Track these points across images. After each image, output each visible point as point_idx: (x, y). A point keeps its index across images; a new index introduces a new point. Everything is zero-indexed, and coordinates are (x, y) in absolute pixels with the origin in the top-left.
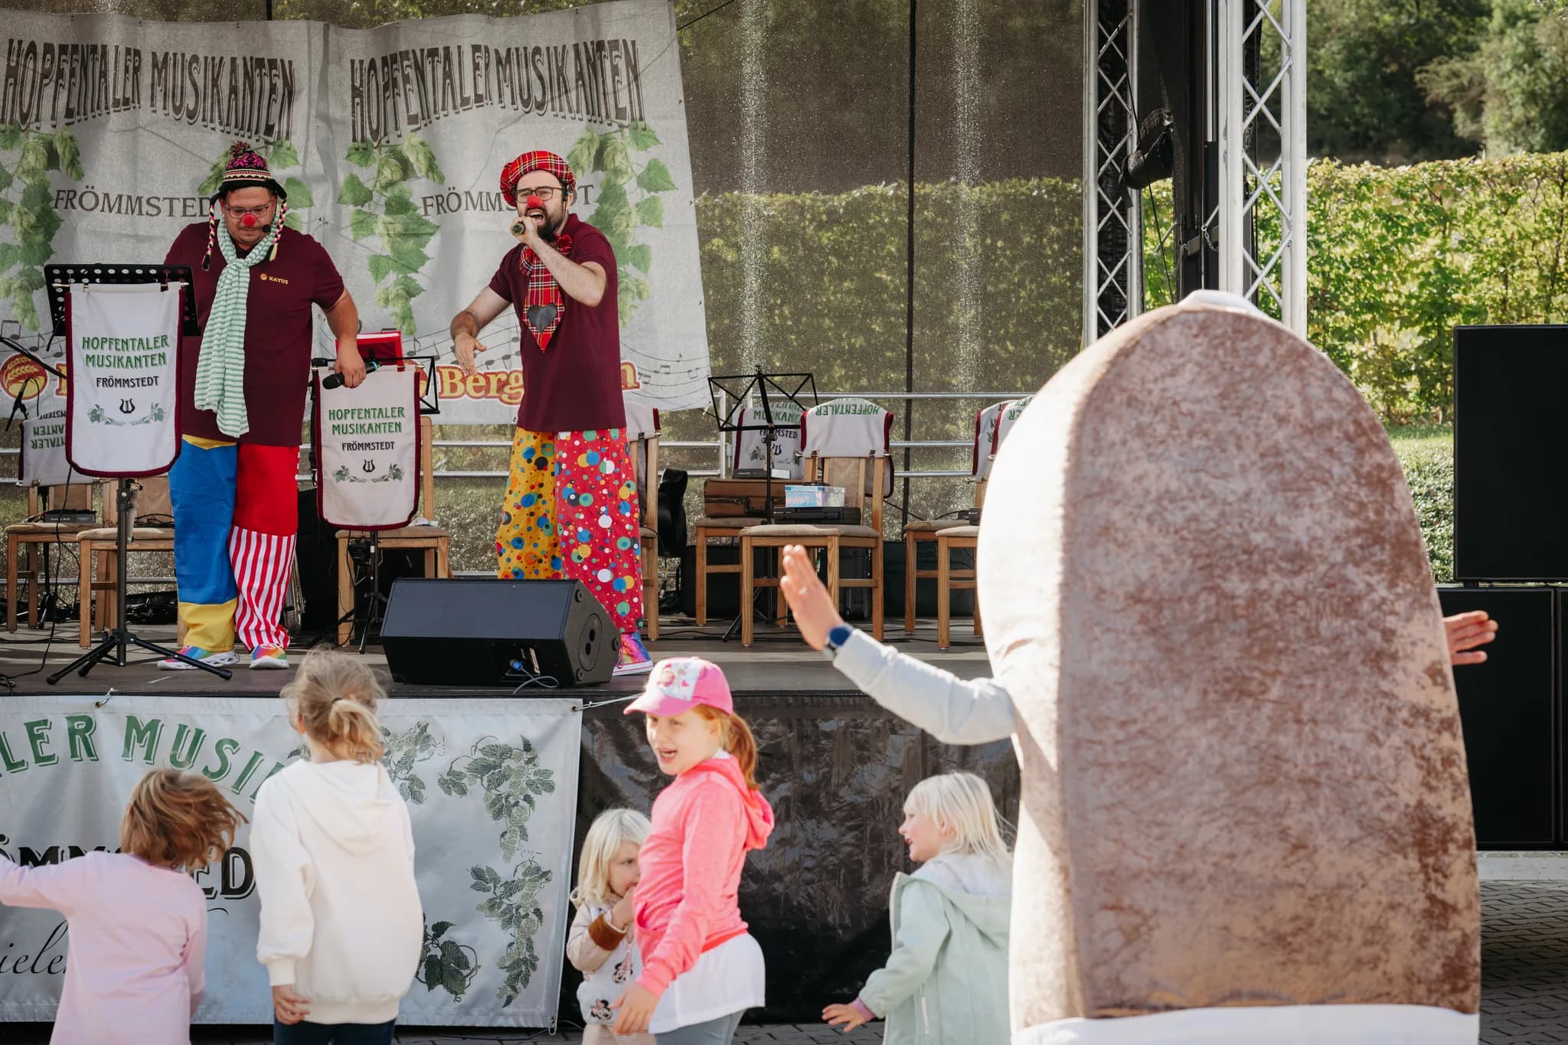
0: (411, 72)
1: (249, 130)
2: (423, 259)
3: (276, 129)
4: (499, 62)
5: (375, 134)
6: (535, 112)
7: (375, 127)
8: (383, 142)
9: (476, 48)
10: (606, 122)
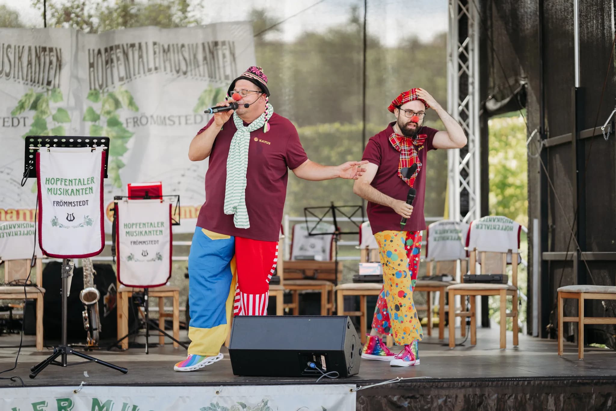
0: (121, 55)
1: (38, 83)
2: (125, 150)
3: (53, 83)
4: (164, 51)
5: (101, 87)
6: (182, 77)
7: (100, 83)
8: (106, 90)
9: (155, 44)
10: (219, 82)
